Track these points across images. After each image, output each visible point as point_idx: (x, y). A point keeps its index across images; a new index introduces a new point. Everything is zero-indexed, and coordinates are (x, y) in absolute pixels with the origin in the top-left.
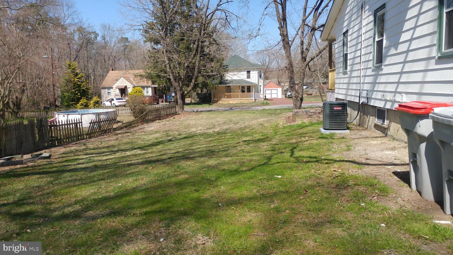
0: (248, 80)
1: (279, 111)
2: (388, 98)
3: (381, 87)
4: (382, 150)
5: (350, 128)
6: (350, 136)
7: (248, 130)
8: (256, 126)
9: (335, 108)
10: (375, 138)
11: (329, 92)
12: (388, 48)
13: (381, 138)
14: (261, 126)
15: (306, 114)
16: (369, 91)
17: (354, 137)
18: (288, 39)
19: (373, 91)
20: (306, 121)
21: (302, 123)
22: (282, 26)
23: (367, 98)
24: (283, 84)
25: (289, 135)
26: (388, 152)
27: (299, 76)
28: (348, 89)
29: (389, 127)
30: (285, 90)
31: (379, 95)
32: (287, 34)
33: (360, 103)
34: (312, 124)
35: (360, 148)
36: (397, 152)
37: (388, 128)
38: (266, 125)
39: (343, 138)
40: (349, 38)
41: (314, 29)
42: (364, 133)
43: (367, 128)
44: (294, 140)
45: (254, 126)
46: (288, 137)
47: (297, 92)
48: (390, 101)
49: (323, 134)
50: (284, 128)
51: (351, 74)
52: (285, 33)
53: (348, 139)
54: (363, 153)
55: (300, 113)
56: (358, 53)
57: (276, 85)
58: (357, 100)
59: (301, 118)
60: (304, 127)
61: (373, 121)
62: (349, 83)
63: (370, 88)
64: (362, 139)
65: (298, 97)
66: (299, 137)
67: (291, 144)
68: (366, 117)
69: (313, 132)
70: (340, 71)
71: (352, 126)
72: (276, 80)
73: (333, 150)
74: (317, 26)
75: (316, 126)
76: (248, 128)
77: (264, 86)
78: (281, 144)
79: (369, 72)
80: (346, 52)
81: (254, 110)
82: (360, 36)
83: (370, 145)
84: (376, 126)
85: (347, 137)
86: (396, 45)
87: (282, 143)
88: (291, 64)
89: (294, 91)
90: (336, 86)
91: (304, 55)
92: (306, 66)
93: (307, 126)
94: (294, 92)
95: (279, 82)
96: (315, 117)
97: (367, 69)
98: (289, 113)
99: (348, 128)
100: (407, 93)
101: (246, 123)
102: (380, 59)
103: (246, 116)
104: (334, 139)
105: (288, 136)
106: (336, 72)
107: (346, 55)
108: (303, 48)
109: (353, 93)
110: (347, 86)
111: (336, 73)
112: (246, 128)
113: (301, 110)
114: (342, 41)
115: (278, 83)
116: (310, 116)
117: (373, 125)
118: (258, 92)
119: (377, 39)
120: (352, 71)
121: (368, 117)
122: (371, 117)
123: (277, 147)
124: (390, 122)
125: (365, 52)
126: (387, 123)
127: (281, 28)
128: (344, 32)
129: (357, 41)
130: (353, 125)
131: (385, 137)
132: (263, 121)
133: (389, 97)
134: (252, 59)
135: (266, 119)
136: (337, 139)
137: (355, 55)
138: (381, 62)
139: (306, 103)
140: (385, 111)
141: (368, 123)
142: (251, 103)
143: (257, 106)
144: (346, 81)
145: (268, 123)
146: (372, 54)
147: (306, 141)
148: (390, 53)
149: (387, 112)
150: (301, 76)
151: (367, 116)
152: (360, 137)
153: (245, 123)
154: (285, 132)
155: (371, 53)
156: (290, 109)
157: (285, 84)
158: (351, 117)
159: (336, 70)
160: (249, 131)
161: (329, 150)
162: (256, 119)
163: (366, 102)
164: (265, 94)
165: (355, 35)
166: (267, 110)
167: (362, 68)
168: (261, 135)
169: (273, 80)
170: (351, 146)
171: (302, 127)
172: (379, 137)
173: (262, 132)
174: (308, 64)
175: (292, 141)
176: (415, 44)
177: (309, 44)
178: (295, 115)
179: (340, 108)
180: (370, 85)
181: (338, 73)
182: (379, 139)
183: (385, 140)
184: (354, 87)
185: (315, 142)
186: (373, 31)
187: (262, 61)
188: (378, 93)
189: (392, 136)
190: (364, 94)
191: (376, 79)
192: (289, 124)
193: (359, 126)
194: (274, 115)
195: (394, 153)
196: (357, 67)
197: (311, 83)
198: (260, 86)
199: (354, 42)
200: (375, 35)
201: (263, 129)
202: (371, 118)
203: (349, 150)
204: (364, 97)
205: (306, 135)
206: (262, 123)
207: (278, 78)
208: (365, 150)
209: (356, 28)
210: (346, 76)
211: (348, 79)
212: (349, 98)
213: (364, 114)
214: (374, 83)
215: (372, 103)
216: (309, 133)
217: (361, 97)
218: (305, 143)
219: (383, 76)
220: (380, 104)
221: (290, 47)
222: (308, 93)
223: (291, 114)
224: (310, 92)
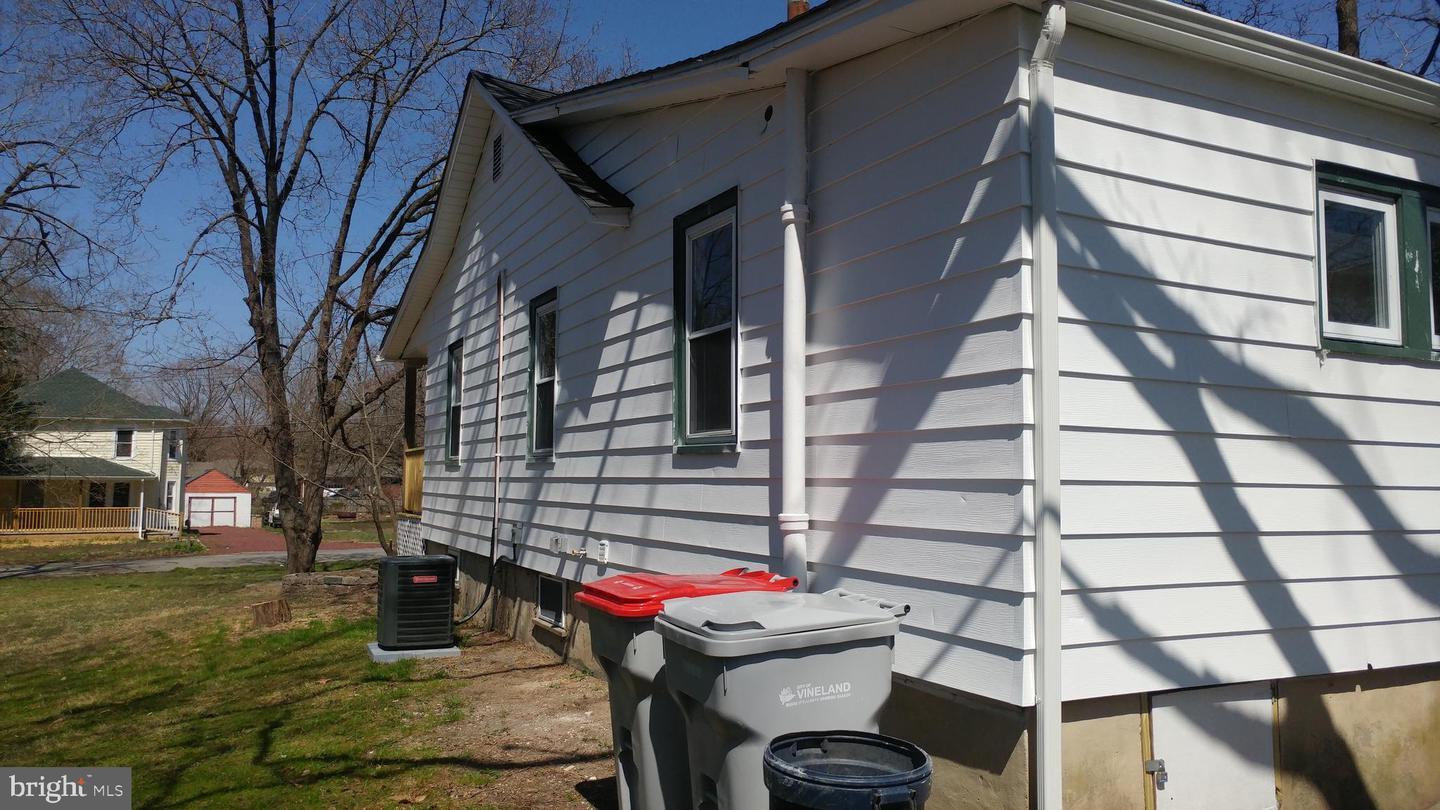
0: (121, 461)
1: (235, 577)
2: (568, 547)
3: (550, 517)
4: (552, 713)
5: (464, 641)
6: (460, 668)
7: (98, 660)
8: (137, 643)
9: (417, 579)
10: (535, 671)
11: (404, 519)
12: (568, 407)
13: (551, 669)
14: (154, 642)
15: (329, 591)
16: (519, 525)
17: (472, 670)
18: (278, 341)
19: (530, 525)
20: (326, 616)
21: (312, 623)
22: (258, 296)
23: (515, 546)
24: (257, 479)
25: (263, 674)
26: (566, 718)
27: (310, 463)
28: (459, 515)
29: (571, 634)
30: (264, 501)
31: (544, 540)
32: (274, 325)
33: (495, 561)
34: (343, 629)
35: (488, 709)
36: (592, 714)
37: (569, 639)
38: (176, 636)
39: (439, 676)
40: (465, 365)
41: (362, 319)
42: (506, 655)
43: (514, 636)
44: (275, 695)
45: (126, 644)
46: (255, 682)
47: (300, 513)
48: (574, 558)
49: (376, 664)
50: (247, 644)
51: (469, 470)
52: (268, 320)
53: (454, 679)
54: (497, 725)
55: (309, 588)
56: (489, 412)
57: (232, 483)
58: (484, 550)
59: (310, 607)
60: (316, 640)
61: (529, 615)
62: (462, 498)
63: (522, 516)
64: (498, 678)
65: (304, 531)
66: (297, 679)
67: (267, 708)
68: (511, 602)
69: (346, 659)
70: (436, 457)
71: (470, 632)
72: (231, 465)
73: (403, 724)
74: (372, 311)
75: (356, 637)
76: (100, 653)
77: (187, 483)
78: (229, 713)
79: (520, 469)
80: (456, 402)
81: (136, 572)
82: (493, 362)
83: (518, 697)
84: (539, 632)
85: (451, 674)
86: (585, 402)
87: (232, 707)
88: (282, 422)
89: (292, 510)
90: (426, 503)
91: (327, 397)
92: (334, 431)
93: (326, 636)
94: (291, 515)
95: (244, 473)
96: (356, 603)
97: (513, 458)
98: (271, 585)
99: (457, 641)
100: (613, 538)
101: (95, 630)
102: (547, 434)
103: (100, 598)
104: (412, 681)
105: (258, 676)
106: (425, 458)
107: (457, 410)
108: (324, 374)
109: (475, 527)
110: (456, 506)
111: (426, 463)
112: (92, 654)
113: (313, 576)
114: (446, 369)
115: (239, 475)
116: (341, 598)
117: (530, 628)
118: (159, 506)
119: (537, 380)
120: (471, 460)
121: (517, 602)
122: (524, 602)
123: (210, 726)
124: (575, 620)
125: (509, 410)
126: (566, 623)
127: (254, 302)
128: (451, 342)
129: (488, 374)
130: (474, 627)
131: (562, 664)
132: (169, 618)
133: (571, 545)
134: (144, 391)
135: (181, 611)
136: (422, 680)
137: (481, 413)
138: (550, 445)
139: (334, 547)
140: (559, 586)
141: (517, 622)
142: (125, 546)
143: (153, 558)
144: (454, 488)
145: (185, 629)
146: (525, 420)
147: (320, 693)
148: (571, 424)
149: (568, 588)
150: (315, 461)
151: (515, 601)
152: (492, 668)
153: (87, 630)
154: (247, 661)
155: (522, 415)
156: (273, 571)
157: (264, 478)
158: (467, 602)
159: (427, 452)
160: (101, 666)
161: (393, 724)
162: (142, 610)
163: (512, 558)
164: (190, 512)
165: (481, 358)
166: (190, 572)
167: (498, 455)
168: (150, 677)
169: (222, 464)
170: (462, 705)
171: (309, 638)
172: (544, 666)
173: (159, 668)
174: (340, 425)
175: (269, 698)
176: (628, 409)
177: (347, 365)
178: (292, 593)
179: (433, 579)
180: (521, 507)
181: (431, 464)
182: (546, 673)
183: (561, 676)
184: (478, 509)
185: (350, 695)
186: (527, 354)
187: (183, 398)
188: (545, 533)
189: (579, 662)
190: (506, 532)
191: (537, 491)
192: (266, 630)
193: (492, 630)
194: (216, 590)
195: (582, 719)
196: (485, 451)
197: (351, 480)
198: (171, 484)
199: (479, 378)
200: (532, 367)
201: (163, 654)
202: (525, 605)
203: (454, 719)
204: (505, 543)
205: (322, 671)
206: (163, 626)
207: (241, 459)
208: (504, 715)
209: (485, 338)
210: (455, 474)
211: (461, 483)
212: (462, 544)
213: (504, 593)
214: (532, 503)
215: (528, 561)
216: (332, 663)
217: (498, 540)
218: (315, 702)
219: (554, 485)
220: (547, 566)
221: (282, 365)
222: (343, 510)
223: (275, 589)
224: (349, 510)
